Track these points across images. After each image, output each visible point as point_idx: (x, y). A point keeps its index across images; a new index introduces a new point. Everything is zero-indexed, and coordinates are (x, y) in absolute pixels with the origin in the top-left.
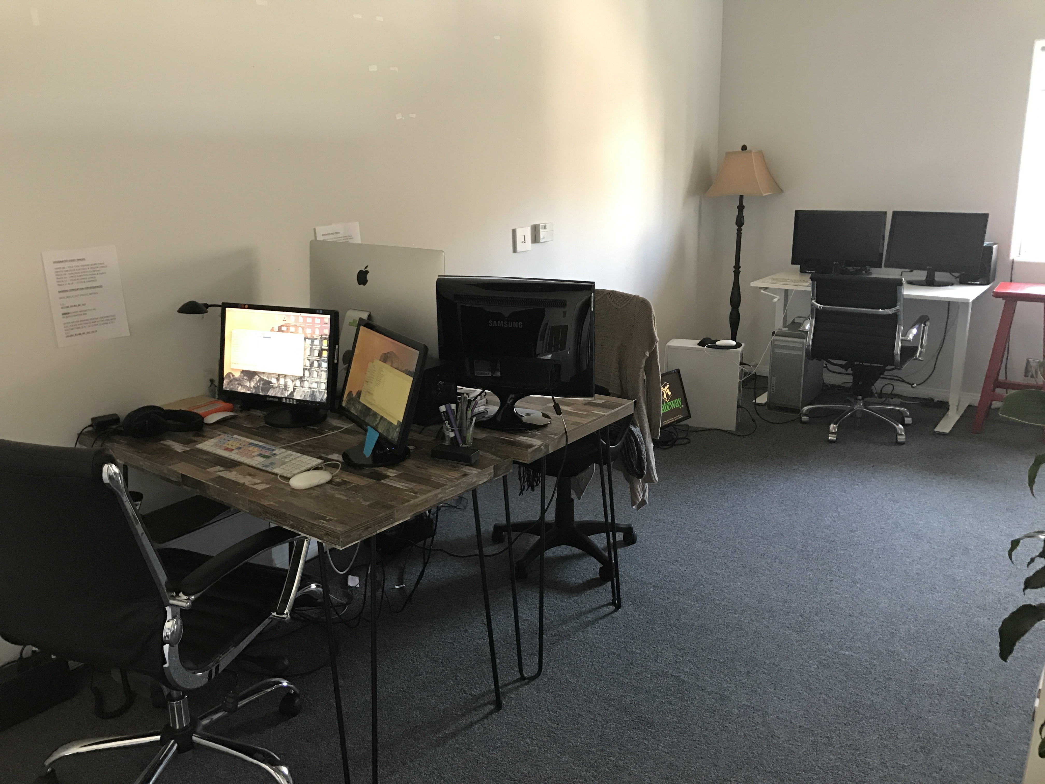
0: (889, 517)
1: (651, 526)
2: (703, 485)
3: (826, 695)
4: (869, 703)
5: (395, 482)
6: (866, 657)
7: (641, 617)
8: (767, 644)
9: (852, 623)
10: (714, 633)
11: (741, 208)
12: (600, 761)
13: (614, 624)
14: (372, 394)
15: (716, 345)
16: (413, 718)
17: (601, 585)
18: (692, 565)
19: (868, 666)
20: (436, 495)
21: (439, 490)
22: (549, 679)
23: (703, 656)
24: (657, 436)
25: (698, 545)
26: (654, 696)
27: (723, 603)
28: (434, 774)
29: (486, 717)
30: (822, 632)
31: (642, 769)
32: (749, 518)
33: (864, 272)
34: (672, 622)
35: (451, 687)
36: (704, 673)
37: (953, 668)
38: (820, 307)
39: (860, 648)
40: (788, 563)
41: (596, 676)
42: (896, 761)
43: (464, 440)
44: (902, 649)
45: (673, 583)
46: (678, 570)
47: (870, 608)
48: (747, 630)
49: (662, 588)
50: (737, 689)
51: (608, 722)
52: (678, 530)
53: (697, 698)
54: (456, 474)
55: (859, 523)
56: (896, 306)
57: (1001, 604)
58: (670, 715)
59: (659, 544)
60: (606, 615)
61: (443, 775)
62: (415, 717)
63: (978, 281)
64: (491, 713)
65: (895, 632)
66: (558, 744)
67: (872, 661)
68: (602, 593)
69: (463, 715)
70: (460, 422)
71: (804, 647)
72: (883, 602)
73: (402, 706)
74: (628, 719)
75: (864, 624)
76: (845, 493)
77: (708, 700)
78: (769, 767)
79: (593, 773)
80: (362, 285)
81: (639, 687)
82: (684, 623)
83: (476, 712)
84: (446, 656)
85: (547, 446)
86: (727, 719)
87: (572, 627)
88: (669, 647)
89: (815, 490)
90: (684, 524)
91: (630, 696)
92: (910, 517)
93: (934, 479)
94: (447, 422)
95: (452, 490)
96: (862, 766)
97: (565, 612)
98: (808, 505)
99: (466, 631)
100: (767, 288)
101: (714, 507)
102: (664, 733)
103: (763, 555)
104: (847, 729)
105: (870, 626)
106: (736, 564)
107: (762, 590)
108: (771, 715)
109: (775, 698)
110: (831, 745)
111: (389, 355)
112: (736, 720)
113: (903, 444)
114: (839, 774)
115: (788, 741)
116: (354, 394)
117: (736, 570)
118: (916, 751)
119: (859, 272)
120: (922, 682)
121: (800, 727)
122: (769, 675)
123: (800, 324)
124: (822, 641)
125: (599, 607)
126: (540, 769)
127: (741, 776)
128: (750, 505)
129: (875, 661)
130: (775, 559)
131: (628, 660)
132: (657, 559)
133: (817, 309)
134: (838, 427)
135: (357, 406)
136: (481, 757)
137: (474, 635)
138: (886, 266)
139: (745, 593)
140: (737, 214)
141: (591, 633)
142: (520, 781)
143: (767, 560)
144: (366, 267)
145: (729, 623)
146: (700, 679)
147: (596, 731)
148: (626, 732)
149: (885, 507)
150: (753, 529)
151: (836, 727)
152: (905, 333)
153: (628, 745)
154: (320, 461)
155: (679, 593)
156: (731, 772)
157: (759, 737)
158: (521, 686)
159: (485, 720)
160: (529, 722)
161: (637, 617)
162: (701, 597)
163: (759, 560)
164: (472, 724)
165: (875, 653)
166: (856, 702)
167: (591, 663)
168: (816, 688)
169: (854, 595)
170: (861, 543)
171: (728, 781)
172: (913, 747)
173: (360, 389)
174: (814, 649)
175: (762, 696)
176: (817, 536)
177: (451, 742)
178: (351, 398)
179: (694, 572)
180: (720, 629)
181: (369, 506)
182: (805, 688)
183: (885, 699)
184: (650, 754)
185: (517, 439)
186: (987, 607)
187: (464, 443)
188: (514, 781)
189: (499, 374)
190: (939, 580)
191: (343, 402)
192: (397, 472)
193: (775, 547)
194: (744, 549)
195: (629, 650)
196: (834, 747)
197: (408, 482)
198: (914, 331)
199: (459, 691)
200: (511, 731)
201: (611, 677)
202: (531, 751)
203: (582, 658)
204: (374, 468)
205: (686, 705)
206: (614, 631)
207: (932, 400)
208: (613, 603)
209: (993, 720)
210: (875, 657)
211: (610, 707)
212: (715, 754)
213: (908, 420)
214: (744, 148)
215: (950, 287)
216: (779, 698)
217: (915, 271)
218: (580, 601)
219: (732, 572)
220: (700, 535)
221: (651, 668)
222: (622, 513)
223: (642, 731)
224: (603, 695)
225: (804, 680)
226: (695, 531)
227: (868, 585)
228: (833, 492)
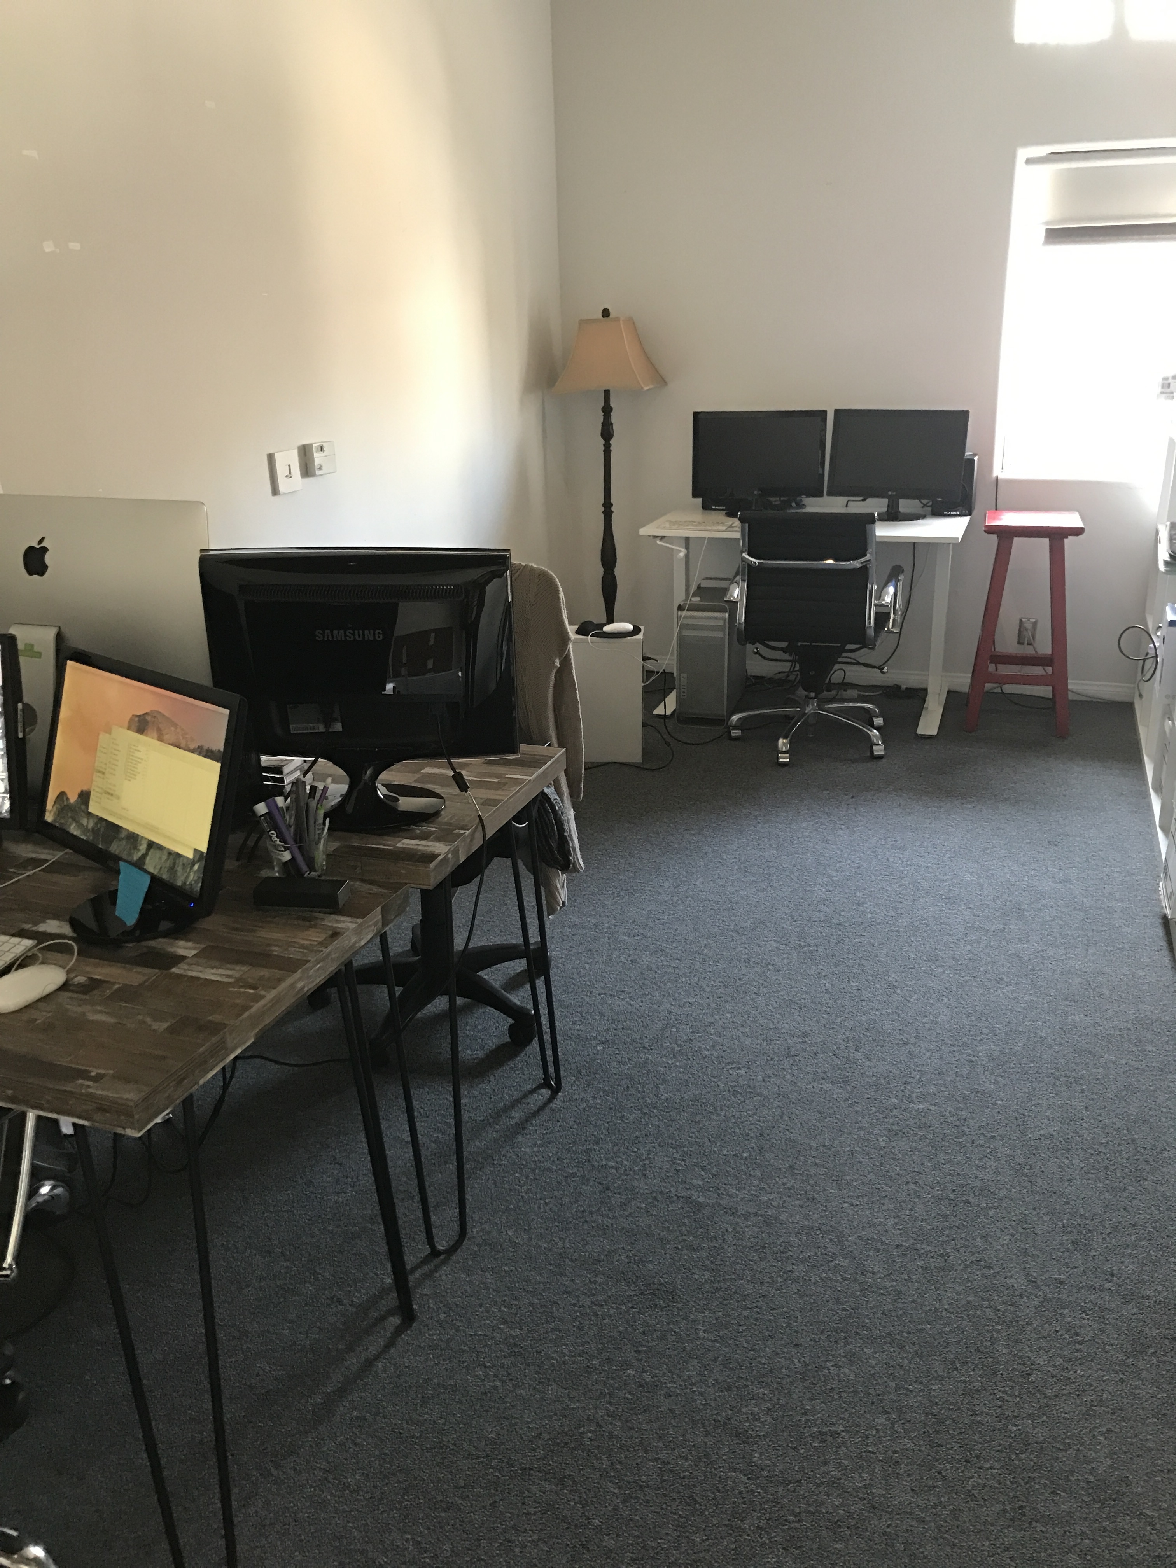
0: (902, 875)
1: (565, 938)
2: (622, 857)
3: (916, 1183)
4: (978, 1184)
5: (200, 968)
6: (949, 1108)
7: (598, 1101)
8: (802, 1112)
9: (911, 1055)
10: (719, 1109)
11: (607, 410)
12: (612, 1382)
13: (558, 1121)
14: (118, 798)
15: (604, 633)
16: (258, 1375)
17: (516, 1056)
18: (648, 995)
19: (958, 1123)
20: (292, 986)
21: (298, 974)
22: (479, 1245)
23: (715, 1152)
24: (579, 796)
25: (646, 959)
26: (662, 1239)
27: (715, 1054)
28: (329, 1482)
29: (391, 1344)
30: (874, 1078)
31: (685, 1381)
32: (708, 902)
33: (794, 504)
34: (649, 1101)
35: (312, 1299)
36: (726, 1182)
37: (1068, 1102)
38: (755, 563)
39: (935, 1095)
40: (788, 970)
41: (557, 1224)
42: (1047, 1275)
43: (311, 863)
44: (992, 1086)
45: (629, 1032)
46: (630, 1007)
47: (928, 1026)
48: (765, 1093)
49: (614, 1042)
50: (785, 1201)
51: (602, 1305)
52: (609, 939)
53: (730, 1230)
54: (314, 936)
55: (865, 889)
56: (865, 555)
57: (1093, 990)
58: (696, 1271)
59: (587, 966)
60: (541, 1108)
61: (345, 1481)
62: (261, 1372)
63: (956, 511)
64: (399, 1331)
65: (973, 1059)
66: (532, 1368)
67: (960, 1112)
68: (522, 1068)
69: (350, 1348)
70: (296, 831)
71: (858, 1109)
72: (941, 1013)
73: (230, 1357)
74: (633, 1293)
75: (928, 1054)
76: (828, 844)
77: (747, 1230)
78: (876, 1328)
79: (607, 1409)
80: (36, 577)
81: (633, 1230)
82: (667, 1099)
83: (371, 1338)
84: (286, 1238)
85: (455, 852)
86: (787, 1258)
87: (491, 1140)
88: (657, 1147)
89: (786, 845)
90: (615, 926)
91: (623, 1248)
92: (930, 870)
93: (941, 807)
94: (274, 834)
95: (318, 969)
96: (1006, 1294)
97: (472, 1115)
98: (784, 869)
99: (309, 1183)
100: (664, 537)
101: (650, 890)
102: (699, 1305)
103: (747, 961)
104: (963, 1235)
105: (937, 1055)
106: (712, 983)
107: (766, 1021)
108: (849, 1236)
109: (846, 1205)
110: (951, 1269)
111: (149, 718)
112: (801, 1257)
113: (880, 758)
114: (979, 1316)
115: (888, 1275)
116: (73, 798)
117: (717, 994)
118: (1068, 1250)
119: (787, 505)
120: (1038, 1134)
121: (898, 1246)
122: (823, 1166)
123: (725, 590)
124: (880, 1092)
125: (525, 1096)
126: (516, 1424)
127: (840, 1354)
128: (701, 880)
129: (963, 1113)
130: (768, 964)
131: (600, 1183)
132: (591, 993)
133: (750, 566)
134: (791, 743)
135: (84, 821)
136: (405, 1426)
137: (325, 1187)
138: (830, 494)
139: (742, 1029)
140: (602, 420)
141: (526, 1144)
142: (488, 1456)
143: (756, 969)
144: (41, 541)
145: (735, 1086)
146: (723, 1194)
147: (589, 1328)
148: (637, 1317)
149: (891, 859)
150: (719, 920)
151: (948, 1236)
152: (879, 597)
153: (648, 1342)
154: (28, 943)
155: (644, 1047)
156: (824, 1352)
157: (845, 1279)
158: (437, 1268)
159: (392, 1351)
160: (471, 1335)
161: (591, 1101)
162: (679, 1049)
163: (744, 971)
164: (369, 1364)
165: (958, 1098)
166: (963, 1186)
167: (542, 1202)
168: (898, 1175)
169: (897, 1008)
170: (878, 921)
171: (824, 1368)
172: (1062, 1244)
173: (85, 788)
174: (873, 1109)
175: (826, 1206)
176: (813, 919)
177: (342, 1408)
178: (67, 805)
179: (656, 1006)
180: (725, 1099)
181: (171, 1030)
182: (883, 1178)
183: (997, 1173)
184: (688, 1348)
185: (399, 845)
186: (1077, 997)
187: (312, 868)
188: (478, 1458)
189: (338, 727)
190: (1003, 966)
191: (47, 814)
192: (198, 945)
193: (760, 946)
194: (717, 955)
195: (596, 1164)
196: (956, 1270)
197: (229, 966)
198: (891, 590)
199: (328, 1301)
200: (444, 1360)
201: (582, 1220)
202: (489, 1392)
203: (524, 1194)
204: (144, 944)
205: (717, 1245)
206: (561, 1134)
207: (898, 687)
208: (546, 1084)
209: (1150, 1177)
210: (962, 1106)
211: (596, 1276)
212: (789, 1325)
213: (879, 721)
214: (606, 313)
215: (920, 521)
216: (852, 1205)
217: (869, 500)
218: (490, 1091)
219: (711, 998)
220: (644, 941)
221: (642, 1191)
222: (514, 923)
223: (662, 1310)
224: (580, 1255)
225: (877, 1166)
226: (634, 936)
227: (911, 989)
228: (811, 845)
